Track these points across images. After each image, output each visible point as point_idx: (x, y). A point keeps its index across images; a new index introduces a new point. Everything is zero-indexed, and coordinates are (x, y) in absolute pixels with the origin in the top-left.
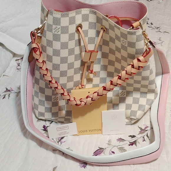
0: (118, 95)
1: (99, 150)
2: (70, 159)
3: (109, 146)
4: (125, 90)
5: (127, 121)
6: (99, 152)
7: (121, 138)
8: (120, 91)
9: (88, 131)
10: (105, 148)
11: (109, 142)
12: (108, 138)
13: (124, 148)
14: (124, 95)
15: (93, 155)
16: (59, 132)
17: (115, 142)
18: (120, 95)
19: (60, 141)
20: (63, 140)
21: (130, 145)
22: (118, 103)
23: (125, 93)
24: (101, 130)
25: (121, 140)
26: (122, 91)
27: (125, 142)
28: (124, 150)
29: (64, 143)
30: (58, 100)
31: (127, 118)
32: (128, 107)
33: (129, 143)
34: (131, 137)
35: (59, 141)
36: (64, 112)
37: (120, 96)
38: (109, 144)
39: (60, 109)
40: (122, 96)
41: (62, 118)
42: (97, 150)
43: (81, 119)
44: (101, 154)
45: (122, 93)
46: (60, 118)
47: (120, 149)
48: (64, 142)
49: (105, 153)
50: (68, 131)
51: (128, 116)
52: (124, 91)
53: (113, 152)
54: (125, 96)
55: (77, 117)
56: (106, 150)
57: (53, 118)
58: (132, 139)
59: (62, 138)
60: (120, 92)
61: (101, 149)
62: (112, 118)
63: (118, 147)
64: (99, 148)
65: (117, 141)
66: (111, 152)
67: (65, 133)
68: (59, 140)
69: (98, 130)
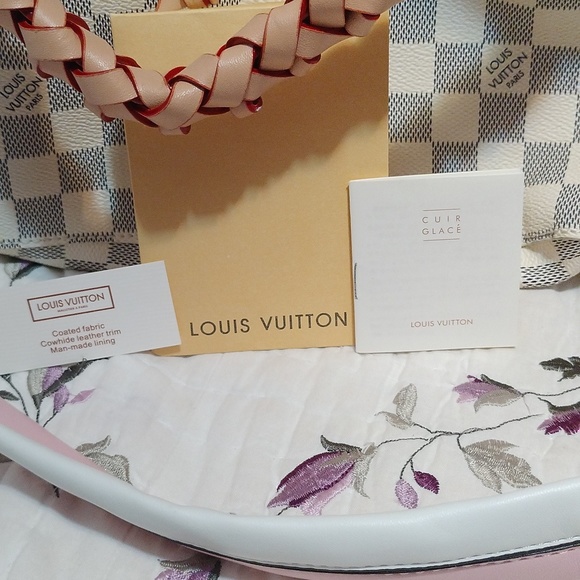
0: (469, 83)
1: (325, 464)
2: (98, 529)
3: (396, 433)
4: (526, 38)
5: (532, 260)
6: (324, 474)
7: (486, 380)
8: (490, 51)
9: (256, 326)
10: (372, 450)
11: (399, 400)
12: (393, 374)
13: (511, 451)
14: (517, 78)
15: (273, 494)
16: (46, 331)
17: (442, 407)
18: (486, 78)
19: (53, 388)
20: (74, 386)
21: (551, 428)
22: (473, 136)
23: (526, 67)
24: (344, 319)
25: (485, 388)
26: (501, 48)
27: (516, 408)
28: (514, 461)
29: (79, 406)
30: (45, 106)
31: (531, 240)
32: (544, 164)
33: (548, 416)
34: (559, 374)
35: (45, 394)
36: (100, 202)
37: (485, 88)
38: (397, 420)
39: (73, 177)
40: (502, 89)
41: (95, 238)
42: (310, 461)
43: (197, 238)
44: (334, 492)
45: (505, 69)
46: (77, 239)
47: (477, 457)
48: (81, 397)
49: (367, 487)
50: (108, 320)
51: (539, 227)
52: (518, 50)
53: (429, 482)
54: (521, 87)
55: (168, 222)
56: (376, 461)
57: (31, 242)
58: (570, 383)
59: (74, 370)
60: (486, 60)
61: (336, 450)
62: (425, 232)
63: (466, 441)
64: (325, 442)
65: (457, 395)
66: (410, 478)
67: (92, 334)
68: (51, 381)
69: (324, 320)
